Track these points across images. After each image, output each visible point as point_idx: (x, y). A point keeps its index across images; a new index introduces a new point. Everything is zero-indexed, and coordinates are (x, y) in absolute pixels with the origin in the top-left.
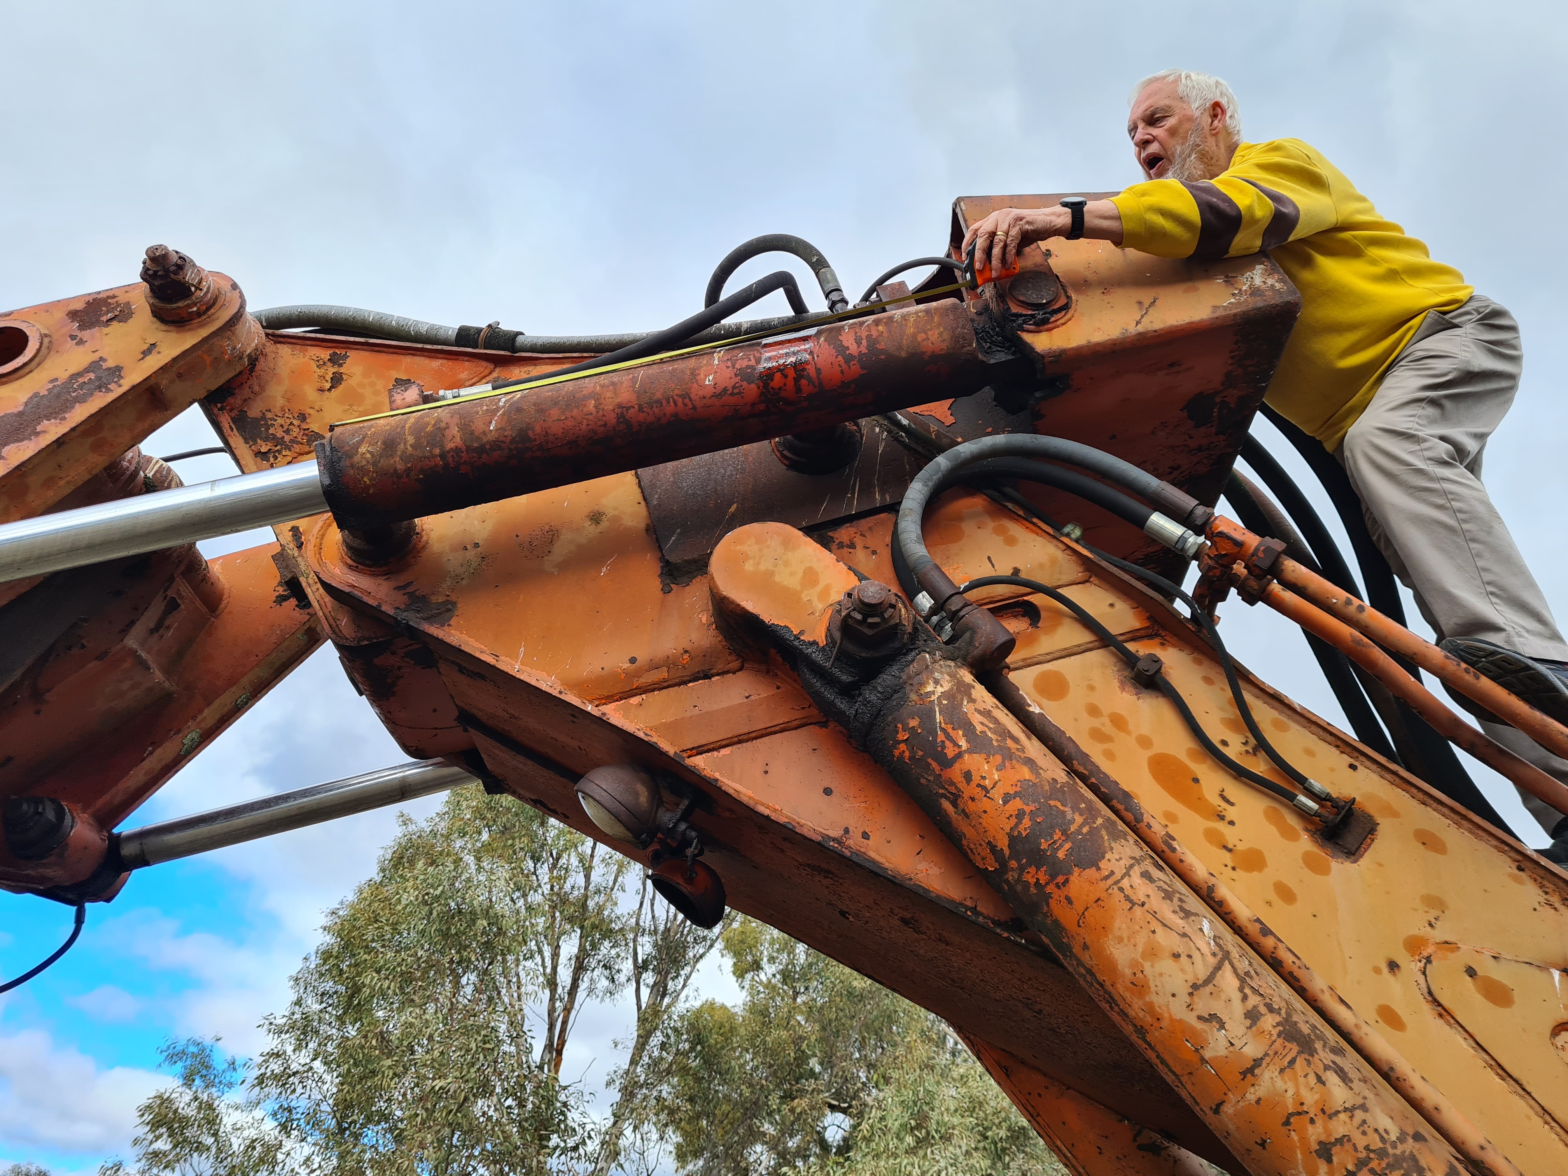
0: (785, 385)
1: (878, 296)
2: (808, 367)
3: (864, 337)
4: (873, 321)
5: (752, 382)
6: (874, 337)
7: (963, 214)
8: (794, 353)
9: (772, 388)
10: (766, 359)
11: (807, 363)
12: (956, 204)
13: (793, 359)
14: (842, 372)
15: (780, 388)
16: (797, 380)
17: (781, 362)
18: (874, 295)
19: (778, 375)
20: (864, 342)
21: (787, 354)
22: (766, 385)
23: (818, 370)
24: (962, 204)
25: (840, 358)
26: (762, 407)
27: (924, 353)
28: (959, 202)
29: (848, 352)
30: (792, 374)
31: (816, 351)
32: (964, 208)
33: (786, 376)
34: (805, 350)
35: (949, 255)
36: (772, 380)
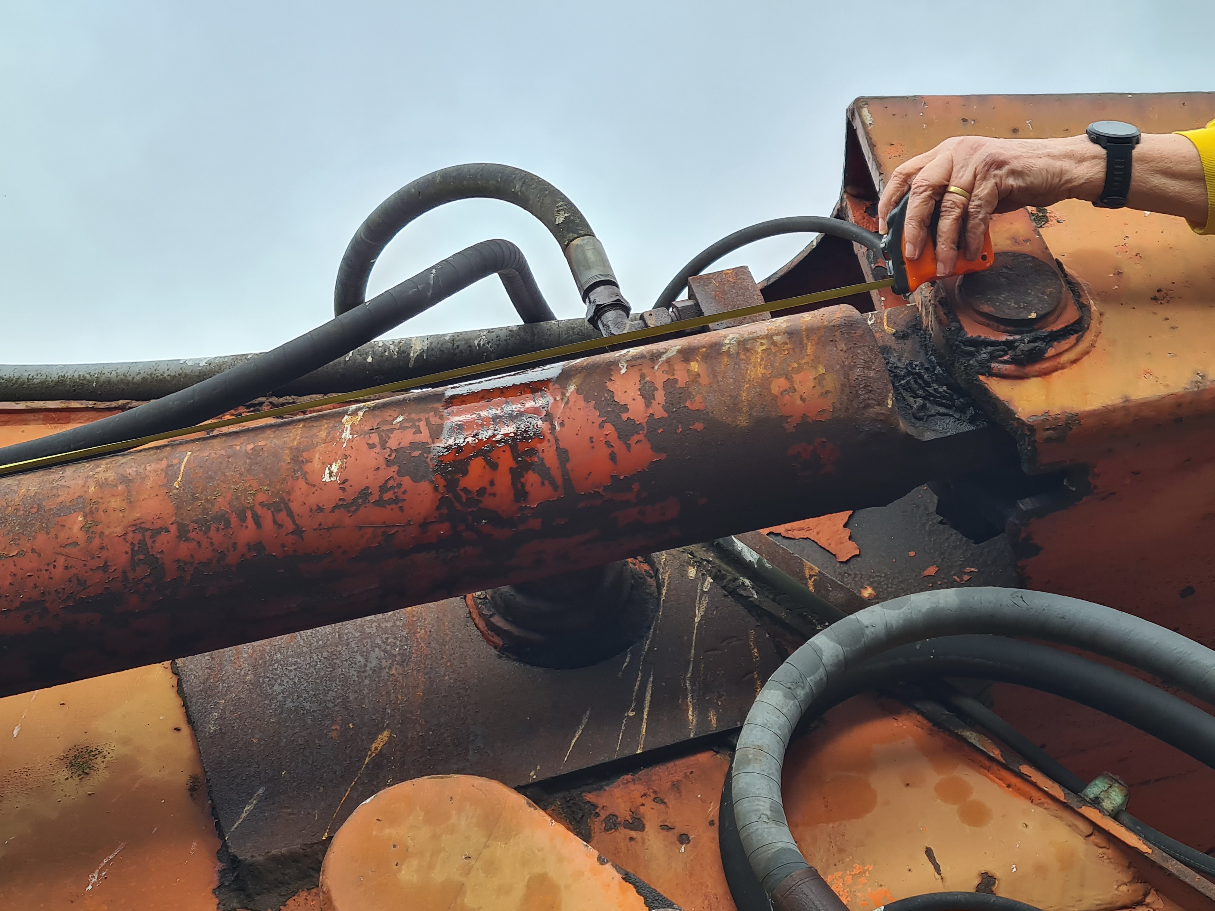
0: (492, 483)
1: (691, 296)
2: (540, 447)
3: (659, 385)
4: (679, 352)
5: (423, 477)
6: (681, 384)
7: (867, 133)
8: (512, 417)
9: (465, 489)
10: (452, 430)
11: (539, 436)
12: (853, 113)
13: (510, 429)
14: (613, 457)
15: (482, 491)
16: (517, 474)
17: (485, 435)
18: (684, 295)
19: (477, 465)
20: (660, 396)
21: (496, 419)
22: (451, 484)
23: (563, 454)
24: (865, 112)
25: (609, 428)
26: (443, 529)
27: (784, 418)
28: (860, 108)
29: (625, 416)
30: (506, 461)
31: (559, 412)
32: (868, 120)
33: (494, 466)
34: (536, 411)
35: (840, 214)
36: (465, 473)
